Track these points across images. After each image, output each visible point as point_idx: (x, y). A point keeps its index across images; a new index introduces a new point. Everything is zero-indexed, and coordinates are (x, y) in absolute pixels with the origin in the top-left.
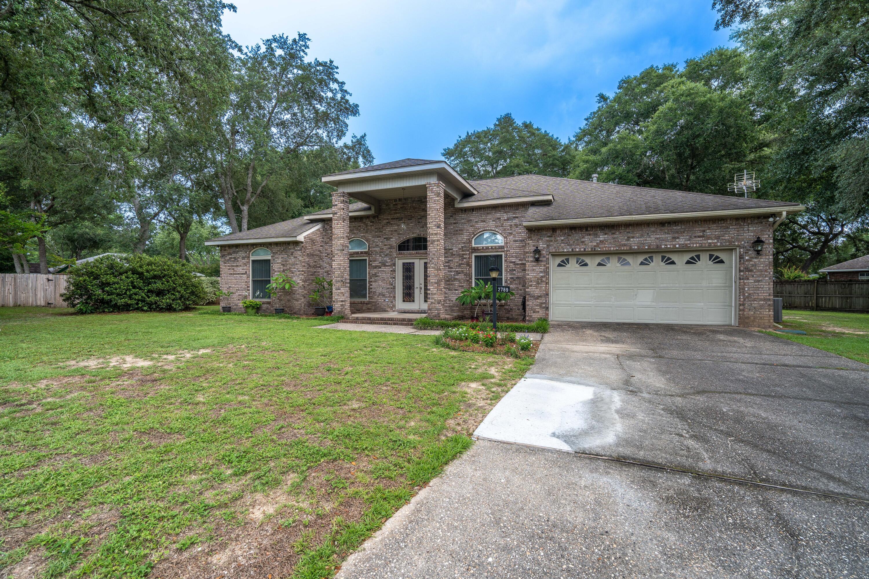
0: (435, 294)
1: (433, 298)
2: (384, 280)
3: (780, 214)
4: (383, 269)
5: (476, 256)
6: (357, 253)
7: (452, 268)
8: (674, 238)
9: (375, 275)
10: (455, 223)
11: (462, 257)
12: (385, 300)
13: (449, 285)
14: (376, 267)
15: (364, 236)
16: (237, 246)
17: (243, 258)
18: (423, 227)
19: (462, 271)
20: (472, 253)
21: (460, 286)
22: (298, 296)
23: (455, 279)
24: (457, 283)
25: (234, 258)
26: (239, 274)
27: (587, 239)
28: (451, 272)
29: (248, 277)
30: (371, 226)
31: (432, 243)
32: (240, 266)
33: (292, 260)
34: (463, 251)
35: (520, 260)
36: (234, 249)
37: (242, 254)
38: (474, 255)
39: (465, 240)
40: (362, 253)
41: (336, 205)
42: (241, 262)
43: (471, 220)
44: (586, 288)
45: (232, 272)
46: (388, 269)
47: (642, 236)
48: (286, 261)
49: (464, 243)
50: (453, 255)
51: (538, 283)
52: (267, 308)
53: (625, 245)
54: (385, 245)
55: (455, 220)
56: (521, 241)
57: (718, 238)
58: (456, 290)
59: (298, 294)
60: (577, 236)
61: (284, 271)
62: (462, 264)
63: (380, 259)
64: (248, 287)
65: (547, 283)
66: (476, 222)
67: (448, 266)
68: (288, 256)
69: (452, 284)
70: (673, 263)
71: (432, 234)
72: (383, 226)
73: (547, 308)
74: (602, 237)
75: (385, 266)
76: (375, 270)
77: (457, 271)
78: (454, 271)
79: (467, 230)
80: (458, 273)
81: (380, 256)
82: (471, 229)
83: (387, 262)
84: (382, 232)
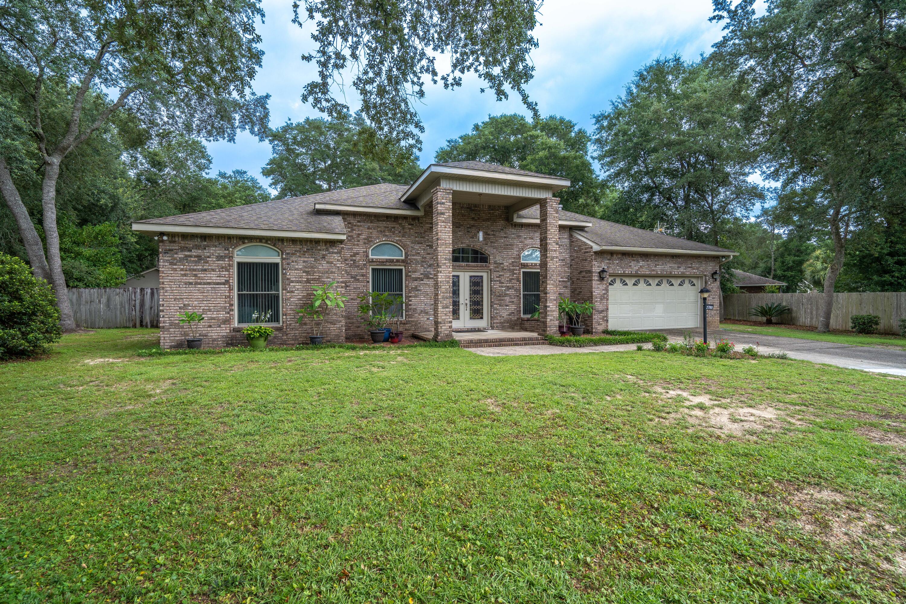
0: (554, 311)
1: (552, 315)
2: (428, 294)
3: (729, 256)
4: (426, 281)
5: (523, 272)
6: (391, 261)
7: (503, 283)
8: (679, 267)
9: (416, 289)
10: (505, 237)
11: (512, 272)
12: (428, 319)
13: (500, 300)
14: (416, 279)
15: (400, 241)
16: (204, 237)
17: (220, 258)
18: (472, 238)
19: (513, 286)
20: (522, 268)
21: (510, 302)
22: (334, 317)
23: (506, 295)
24: (507, 299)
25: (199, 257)
26: (209, 284)
27: (632, 264)
28: (502, 287)
29: (231, 289)
30: (410, 229)
31: (551, 260)
32: (213, 270)
33: (324, 265)
34: (513, 266)
35: (562, 278)
36: (198, 242)
37: (215, 251)
38: (522, 270)
39: (514, 256)
40: (398, 261)
41: (443, 203)
42: (213, 263)
43: (520, 236)
44: (626, 304)
45: (192, 279)
46: (431, 282)
47: (663, 264)
48: (312, 267)
49: (514, 258)
50: (503, 269)
51: (601, 300)
52: (275, 337)
53: (654, 270)
54: (429, 254)
55: (505, 233)
56: (562, 260)
57: (698, 269)
58: (507, 306)
59: (336, 314)
60: (626, 260)
61: (308, 281)
62: (512, 279)
63: (422, 270)
64: (232, 305)
65: (607, 300)
66: (525, 238)
67: (499, 281)
68: (316, 260)
69: (502, 300)
70: (672, 285)
71: (552, 250)
72: (425, 231)
73: (607, 321)
74: (641, 263)
75: (428, 278)
76: (416, 283)
77: (508, 287)
78: (505, 287)
79: (517, 245)
80: (508, 288)
81: (422, 266)
82: (521, 245)
83: (431, 274)
84: (423, 237)
